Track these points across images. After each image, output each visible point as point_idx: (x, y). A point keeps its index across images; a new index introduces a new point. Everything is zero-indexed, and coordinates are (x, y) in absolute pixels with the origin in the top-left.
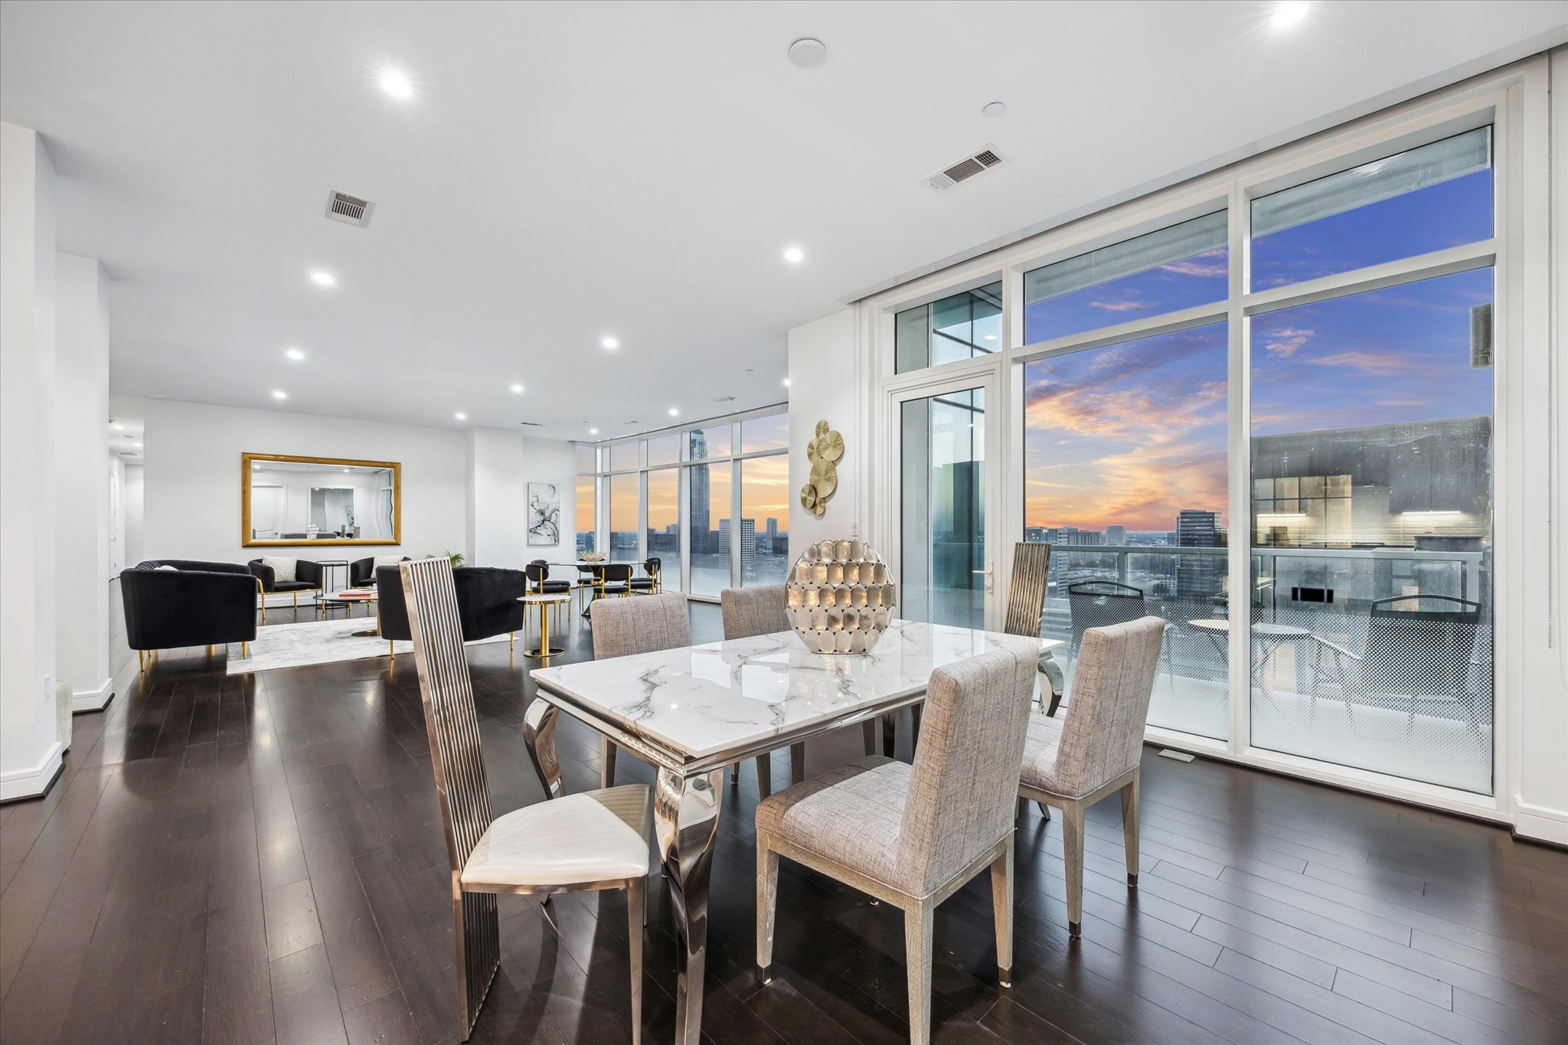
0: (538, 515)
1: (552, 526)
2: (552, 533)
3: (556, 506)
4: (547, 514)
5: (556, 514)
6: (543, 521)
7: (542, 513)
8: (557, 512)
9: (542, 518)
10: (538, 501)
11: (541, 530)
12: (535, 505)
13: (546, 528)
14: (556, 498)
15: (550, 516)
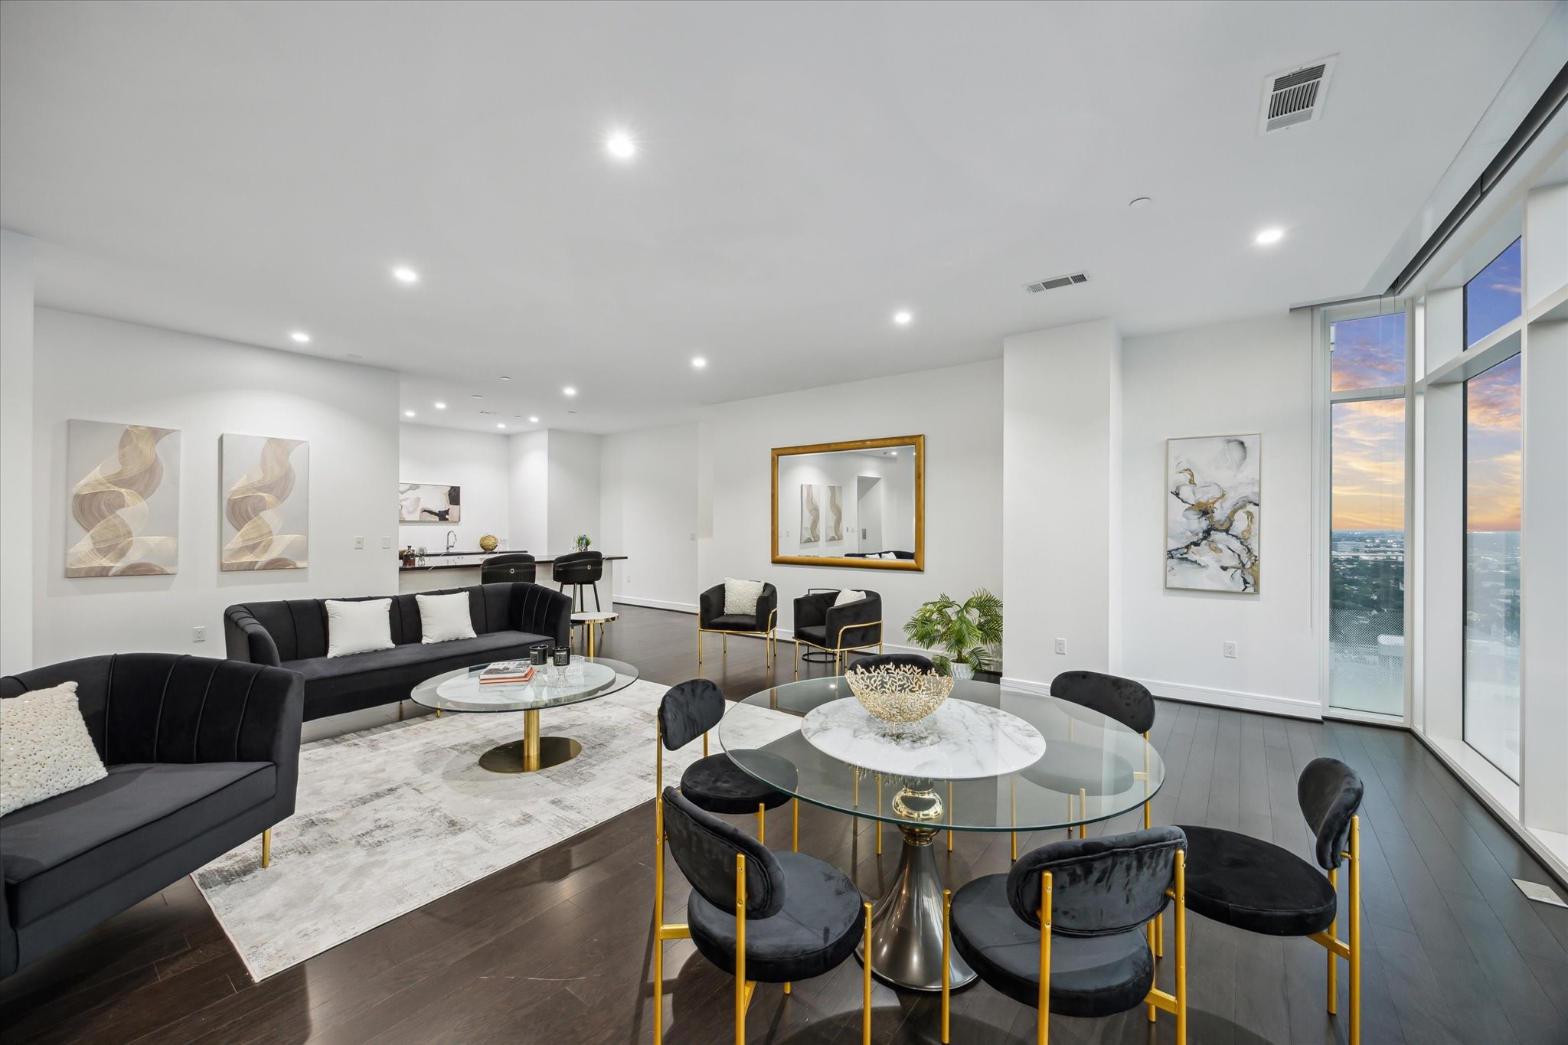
0: (1194, 516)
1: (1236, 545)
2: (1235, 562)
3: (1249, 492)
4: (1219, 514)
5: (1250, 514)
6: (1207, 533)
7: (1205, 511)
8: (1251, 508)
9: (1204, 524)
10: (1192, 482)
11: (1203, 554)
12: (1185, 493)
13: (1216, 550)
14: (1249, 471)
15: (1230, 520)
